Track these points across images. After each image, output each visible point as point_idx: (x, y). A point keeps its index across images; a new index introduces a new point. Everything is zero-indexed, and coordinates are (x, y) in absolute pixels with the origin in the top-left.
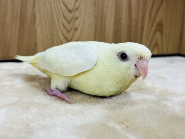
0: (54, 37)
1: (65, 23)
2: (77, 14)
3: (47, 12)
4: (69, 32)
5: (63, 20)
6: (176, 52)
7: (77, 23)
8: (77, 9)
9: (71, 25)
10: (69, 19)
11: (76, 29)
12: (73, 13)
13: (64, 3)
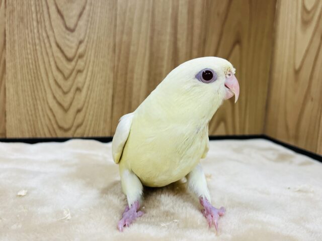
0: (38, 102)
1: (60, 78)
2: (81, 63)
3: (26, 58)
4: (65, 93)
5: (56, 73)
6: (258, 132)
7: (80, 78)
8: (81, 56)
9: (69, 82)
10: (67, 73)
11: (78, 90)
12: (73, 63)
13: (58, 46)
